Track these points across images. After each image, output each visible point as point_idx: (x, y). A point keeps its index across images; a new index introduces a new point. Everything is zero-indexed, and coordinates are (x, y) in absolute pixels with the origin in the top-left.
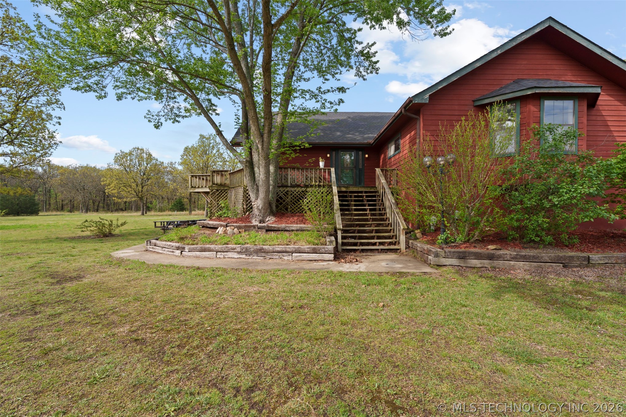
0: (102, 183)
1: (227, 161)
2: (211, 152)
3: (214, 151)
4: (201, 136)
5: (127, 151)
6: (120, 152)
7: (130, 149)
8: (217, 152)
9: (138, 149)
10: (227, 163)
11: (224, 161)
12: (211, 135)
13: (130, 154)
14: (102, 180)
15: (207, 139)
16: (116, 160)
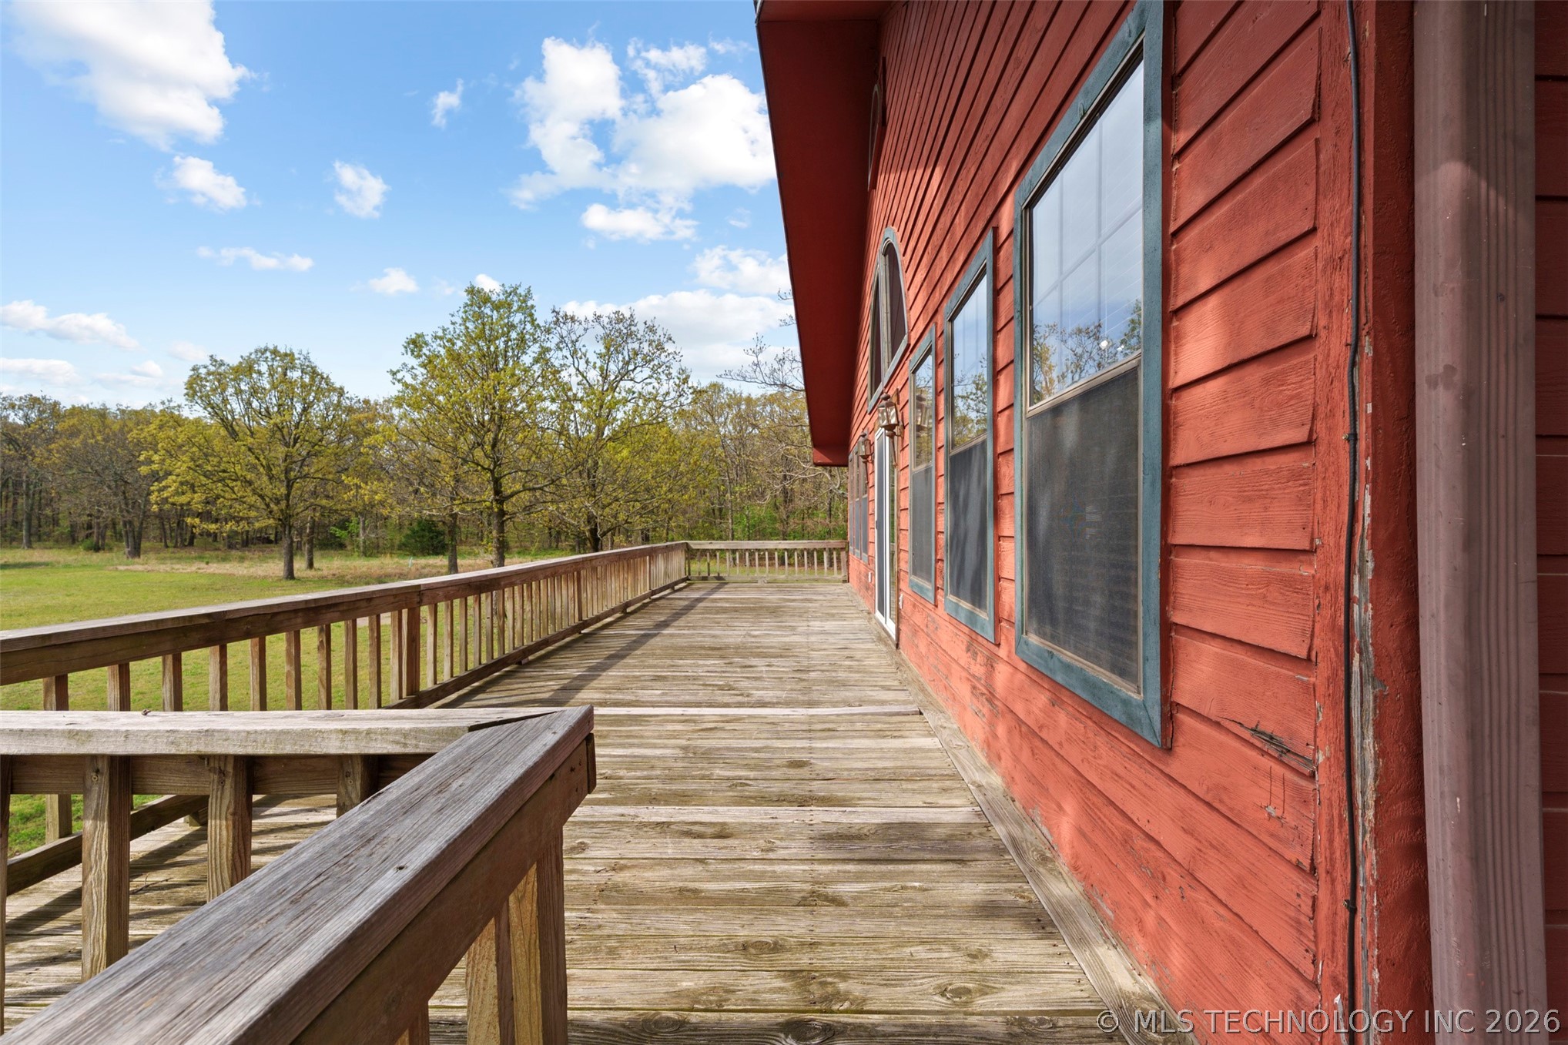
0: (144, 470)
1: (576, 399)
2: (516, 363)
3: (527, 359)
4: (472, 291)
5: (232, 359)
6: (208, 362)
7: (246, 354)
8: (536, 361)
9: (275, 352)
10: (578, 406)
11: (567, 401)
12: (514, 291)
13: (247, 368)
14: (142, 458)
15: (497, 307)
16: (194, 387)
